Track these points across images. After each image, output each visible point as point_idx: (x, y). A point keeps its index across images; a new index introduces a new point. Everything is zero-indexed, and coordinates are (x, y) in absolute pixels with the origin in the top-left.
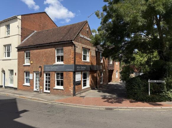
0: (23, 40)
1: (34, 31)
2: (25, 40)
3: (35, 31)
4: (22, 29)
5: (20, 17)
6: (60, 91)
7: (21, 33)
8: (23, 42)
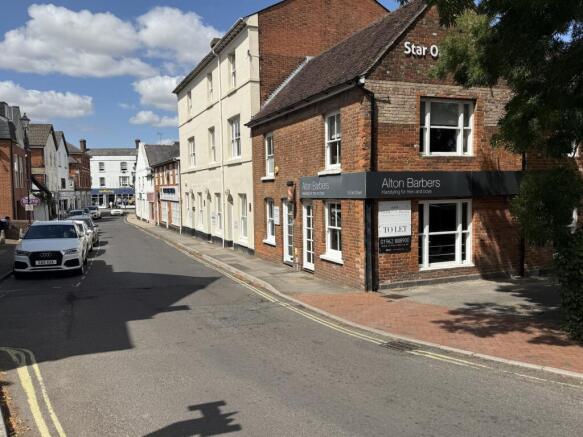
0: (266, 98)
1: (305, 59)
2: (273, 95)
3: (309, 58)
4: (261, 59)
5: (253, 21)
6: (334, 266)
7: (261, 74)
8: (267, 102)
